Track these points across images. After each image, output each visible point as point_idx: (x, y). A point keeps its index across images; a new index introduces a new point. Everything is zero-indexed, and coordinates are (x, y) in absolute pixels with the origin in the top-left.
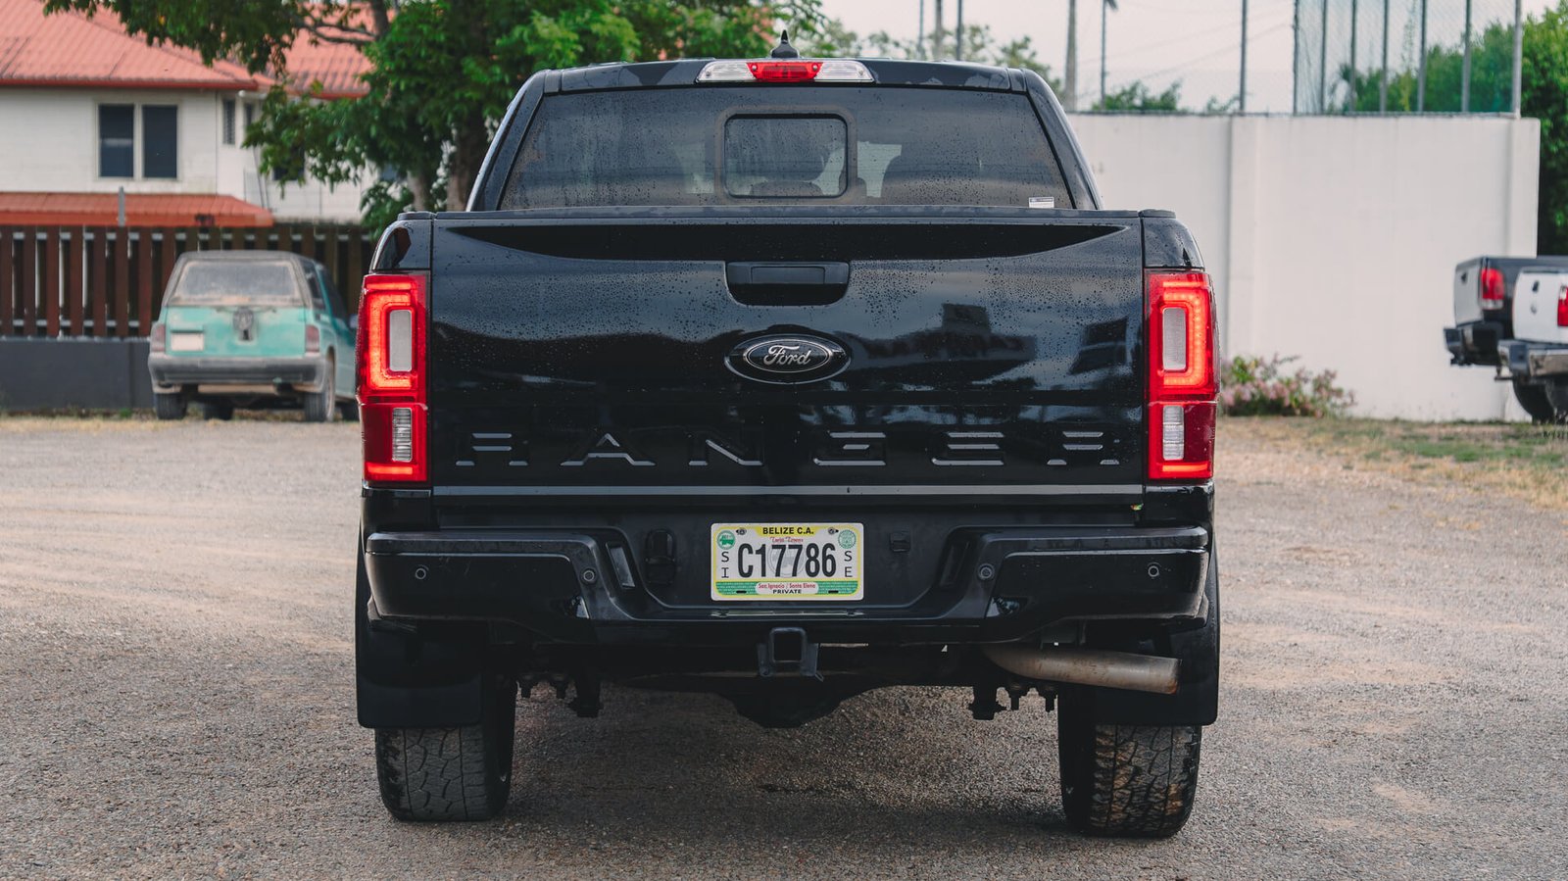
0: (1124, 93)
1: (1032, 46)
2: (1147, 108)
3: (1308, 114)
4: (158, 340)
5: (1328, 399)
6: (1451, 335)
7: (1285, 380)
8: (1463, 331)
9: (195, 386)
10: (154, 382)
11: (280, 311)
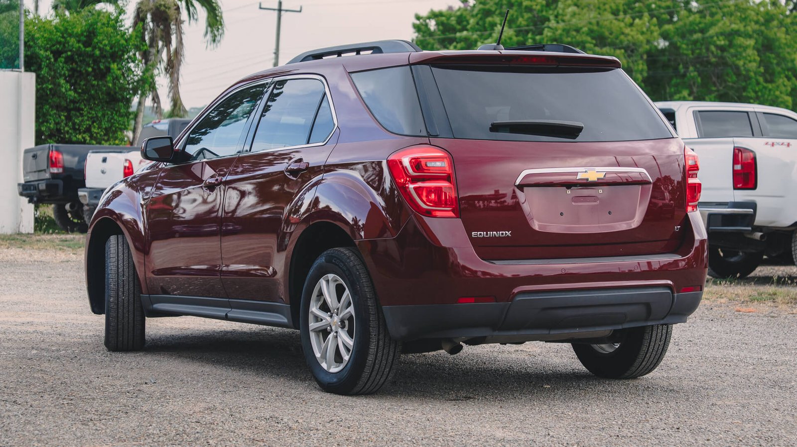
8: (37, 185)
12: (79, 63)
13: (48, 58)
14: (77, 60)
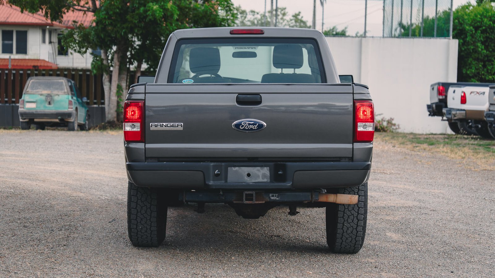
0: (330, 30)
1: (301, 15)
2: (337, 35)
3: (387, 37)
4: (21, 104)
5: (391, 127)
6: (429, 107)
7: (378, 121)
8: (432, 105)
9: (33, 119)
10: (20, 118)
11: (60, 96)
12: (490, 33)
13: (472, 31)
14: (489, 32)
